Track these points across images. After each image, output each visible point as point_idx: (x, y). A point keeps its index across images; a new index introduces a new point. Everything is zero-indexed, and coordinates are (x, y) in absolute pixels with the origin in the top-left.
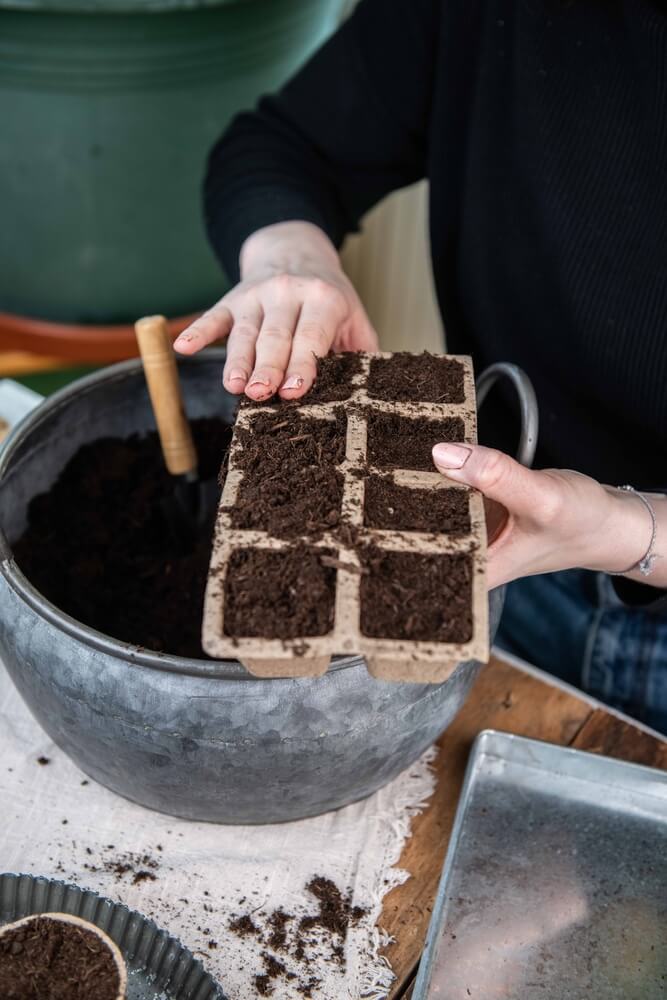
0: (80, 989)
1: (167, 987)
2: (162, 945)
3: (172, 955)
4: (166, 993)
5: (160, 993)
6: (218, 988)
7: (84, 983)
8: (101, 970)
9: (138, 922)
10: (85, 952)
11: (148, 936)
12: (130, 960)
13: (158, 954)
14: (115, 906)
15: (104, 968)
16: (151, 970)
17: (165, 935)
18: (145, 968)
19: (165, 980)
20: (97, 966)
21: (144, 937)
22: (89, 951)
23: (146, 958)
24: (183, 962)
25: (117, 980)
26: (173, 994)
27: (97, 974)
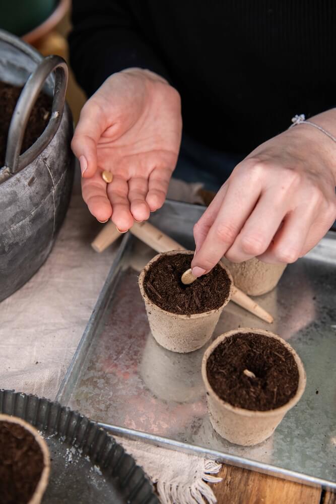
0: (15, 468)
1: (75, 443)
2: (65, 417)
3: (74, 422)
4: (74, 447)
5: (70, 448)
6: (112, 439)
7: (16, 463)
8: (27, 451)
9: (46, 405)
10: (13, 440)
11: (55, 413)
12: (45, 430)
13: (64, 423)
14: (28, 397)
15: (30, 449)
16: (61, 434)
17: (67, 410)
18: (56, 433)
19: (73, 440)
20: (25, 448)
21: (52, 413)
22: (17, 439)
23: (56, 427)
24: (83, 426)
25: (41, 455)
26: (80, 447)
27: (25, 454)
